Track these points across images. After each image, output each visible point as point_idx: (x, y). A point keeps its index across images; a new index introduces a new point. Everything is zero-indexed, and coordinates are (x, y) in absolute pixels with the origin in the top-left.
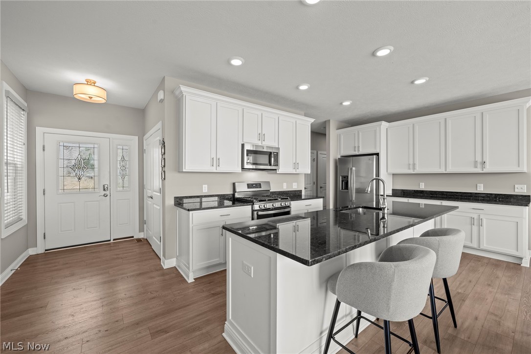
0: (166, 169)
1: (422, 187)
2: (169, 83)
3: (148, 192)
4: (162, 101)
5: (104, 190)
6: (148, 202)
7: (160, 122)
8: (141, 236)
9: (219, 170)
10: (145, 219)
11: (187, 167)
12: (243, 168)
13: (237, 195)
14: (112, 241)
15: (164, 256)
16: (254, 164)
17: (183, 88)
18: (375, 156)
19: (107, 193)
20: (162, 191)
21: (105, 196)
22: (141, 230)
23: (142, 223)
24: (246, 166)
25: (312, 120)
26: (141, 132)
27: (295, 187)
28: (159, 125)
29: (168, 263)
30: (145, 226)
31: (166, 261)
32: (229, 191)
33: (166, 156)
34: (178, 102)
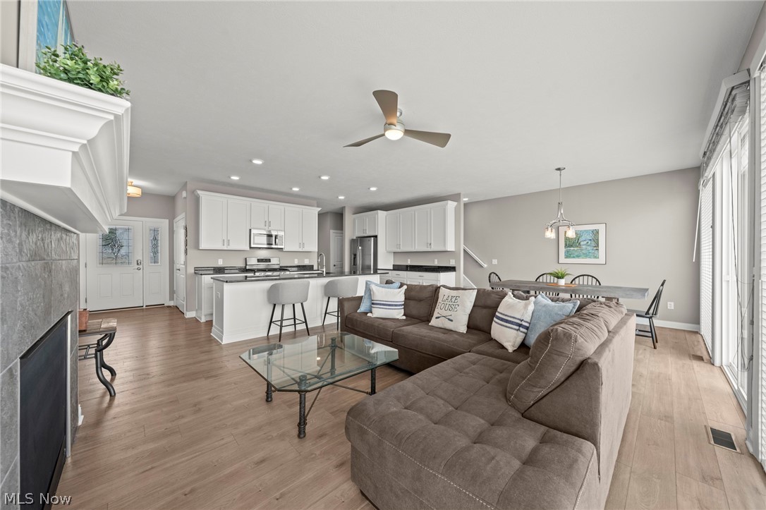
0: (187, 247)
1: (409, 263)
2: (189, 186)
3: (177, 266)
4: (185, 198)
5: (138, 264)
6: (177, 274)
7: (184, 214)
8: (172, 303)
9: (229, 248)
10: (175, 289)
11: (202, 246)
12: (250, 247)
13: (248, 268)
14: (144, 307)
15: (186, 310)
16: (268, 244)
17: (199, 192)
18: (372, 238)
19: (141, 266)
20: (185, 263)
21: (139, 269)
22: (171, 298)
23: (172, 292)
24: (252, 246)
25: (319, 209)
26: (172, 217)
27: (306, 262)
28: (183, 215)
29: (190, 315)
30: (175, 295)
31: (188, 313)
32: (242, 265)
33: (188, 238)
34: (197, 200)
